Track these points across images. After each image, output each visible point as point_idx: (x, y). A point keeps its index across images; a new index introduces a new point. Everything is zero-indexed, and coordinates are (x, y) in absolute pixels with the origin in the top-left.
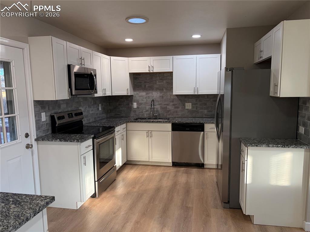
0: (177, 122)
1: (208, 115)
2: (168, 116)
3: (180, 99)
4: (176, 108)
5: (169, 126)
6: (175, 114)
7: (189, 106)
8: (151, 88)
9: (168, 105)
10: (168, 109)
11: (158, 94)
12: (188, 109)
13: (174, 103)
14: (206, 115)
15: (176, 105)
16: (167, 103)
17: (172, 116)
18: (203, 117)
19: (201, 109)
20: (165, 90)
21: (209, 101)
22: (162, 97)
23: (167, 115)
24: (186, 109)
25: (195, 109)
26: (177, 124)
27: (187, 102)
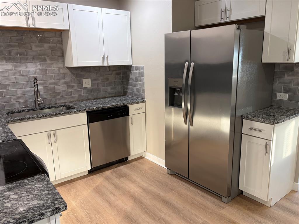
0: (95, 108)
1: (111, 94)
2: (58, 102)
3: (74, 74)
4: (68, 87)
5: (83, 117)
6: (68, 97)
7: (87, 83)
8: (23, 57)
9: (56, 84)
10: (56, 91)
11: (37, 67)
12: (87, 88)
13: (66, 80)
14: (109, 94)
15: (70, 83)
16: (54, 81)
17: (64, 100)
18: (107, 96)
19: (103, 86)
20: (48, 61)
21: (111, 74)
22: (46, 72)
23: (56, 100)
24: (85, 88)
25: (96, 87)
26: (94, 111)
27: (85, 77)
